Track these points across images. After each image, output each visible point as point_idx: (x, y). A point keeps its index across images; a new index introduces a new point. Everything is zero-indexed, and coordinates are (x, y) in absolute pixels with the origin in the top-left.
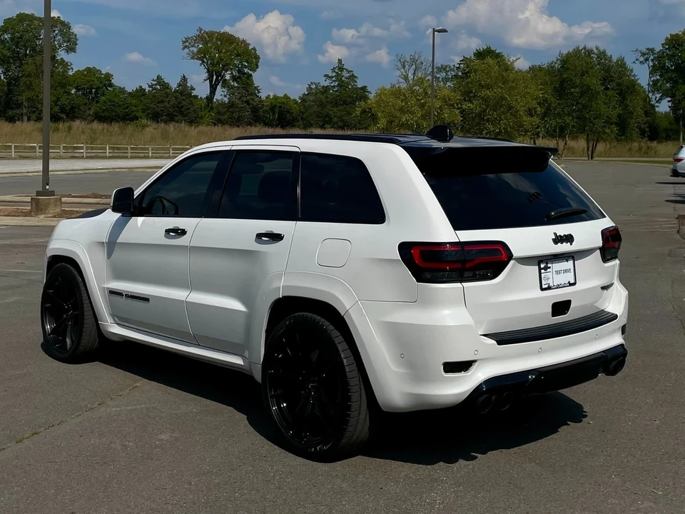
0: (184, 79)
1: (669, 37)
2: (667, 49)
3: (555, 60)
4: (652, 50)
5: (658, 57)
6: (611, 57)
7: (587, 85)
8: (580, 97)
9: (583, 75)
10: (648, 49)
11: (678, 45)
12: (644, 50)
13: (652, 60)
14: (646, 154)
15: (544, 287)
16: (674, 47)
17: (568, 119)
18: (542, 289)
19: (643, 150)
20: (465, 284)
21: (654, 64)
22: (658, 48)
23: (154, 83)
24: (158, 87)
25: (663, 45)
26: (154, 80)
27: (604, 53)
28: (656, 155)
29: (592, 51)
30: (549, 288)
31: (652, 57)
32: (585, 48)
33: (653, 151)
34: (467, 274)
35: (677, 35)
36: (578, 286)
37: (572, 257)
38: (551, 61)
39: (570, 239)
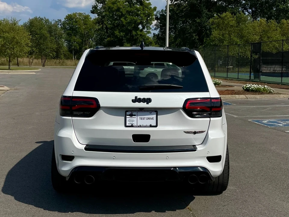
1: (67, 15)
2: (66, 20)
3: (27, 22)
4: (60, 20)
5: (63, 24)
6: (51, 22)
7: (43, 34)
8: (40, 39)
9: (40, 29)
10: (58, 20)
11: (71, 19)
12: (57, 20)
13: (60, 25)
14: (62, 65)
15: (127, 125)
16: (70, 20)
17: (34, 49)
18: (126, 126)
19: (61, 63)
20: (73, 118)
21: (61, 26)
22: (63, 20)
25: (65, 18)
27: (48, 20)
28: (66, 65)
29: (43, 19)
30: (132, 126)
31: (60, 23)
32: (40, 17)
33: (65, 64)
34: (75, 113)
35: (70, 15)
36: (159, 128)
37: (155, 111)
38: (25, 22)
39: (148, 101)
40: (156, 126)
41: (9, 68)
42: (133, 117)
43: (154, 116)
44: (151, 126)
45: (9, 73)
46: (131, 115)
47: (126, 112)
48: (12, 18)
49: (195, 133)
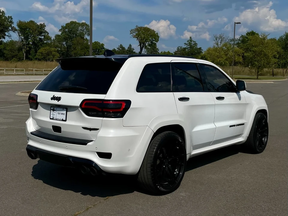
0: (130, 45)
3: (283, 35)
15: (51, 117)
23: (119, 47)
24: (121, 49)
26: (119, 46)
30: (53, 119)
36: (67, 123)
37: (66, 108)
38: (281, 36)
39: (59, 99)
40: (65, 121)
41: (257, 78)
42: (54, 111)
43: (65, 112)
44: (63, 120)
45: (250, 82)
46: (54, 110)
47: (51, 107)
48: (262, 33)
49: (91, 129)
